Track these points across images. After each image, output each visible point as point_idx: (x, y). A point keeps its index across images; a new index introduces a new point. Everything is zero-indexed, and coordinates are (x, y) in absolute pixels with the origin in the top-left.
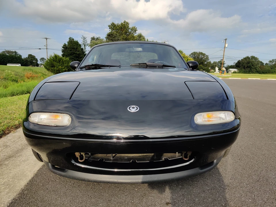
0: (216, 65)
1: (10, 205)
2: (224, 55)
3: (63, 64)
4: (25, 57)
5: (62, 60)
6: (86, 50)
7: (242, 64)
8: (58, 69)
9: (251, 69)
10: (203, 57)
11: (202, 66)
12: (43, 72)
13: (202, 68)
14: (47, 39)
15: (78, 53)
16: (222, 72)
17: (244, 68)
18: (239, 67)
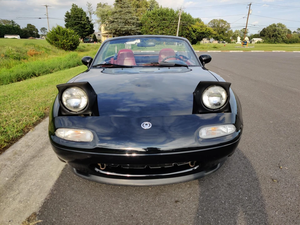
0: (239, 34)
1: (44, 204)
2: (247, 23)
3: (68, 36)
4: (24, 28)
5: (66, 33)
6: (92, 18)
7: (268, 32)
8: (62, 43)
9: (277, 38)
10: (223, 25)
11: (223, 36)
12: (46, 47)
13: (222, 38)
14: (47, 6)
15: (83, 22)
16: (244, 43)
17: (270, 37)
18: (264, 36)
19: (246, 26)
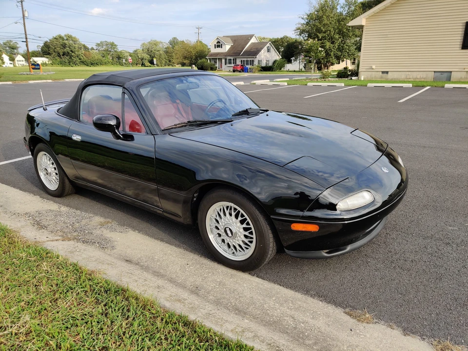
2: (25, 32)
9: (71, 58)
16: (33, 67)
17: (59, 56)
18: (49, 54)
19: (26, 38)
